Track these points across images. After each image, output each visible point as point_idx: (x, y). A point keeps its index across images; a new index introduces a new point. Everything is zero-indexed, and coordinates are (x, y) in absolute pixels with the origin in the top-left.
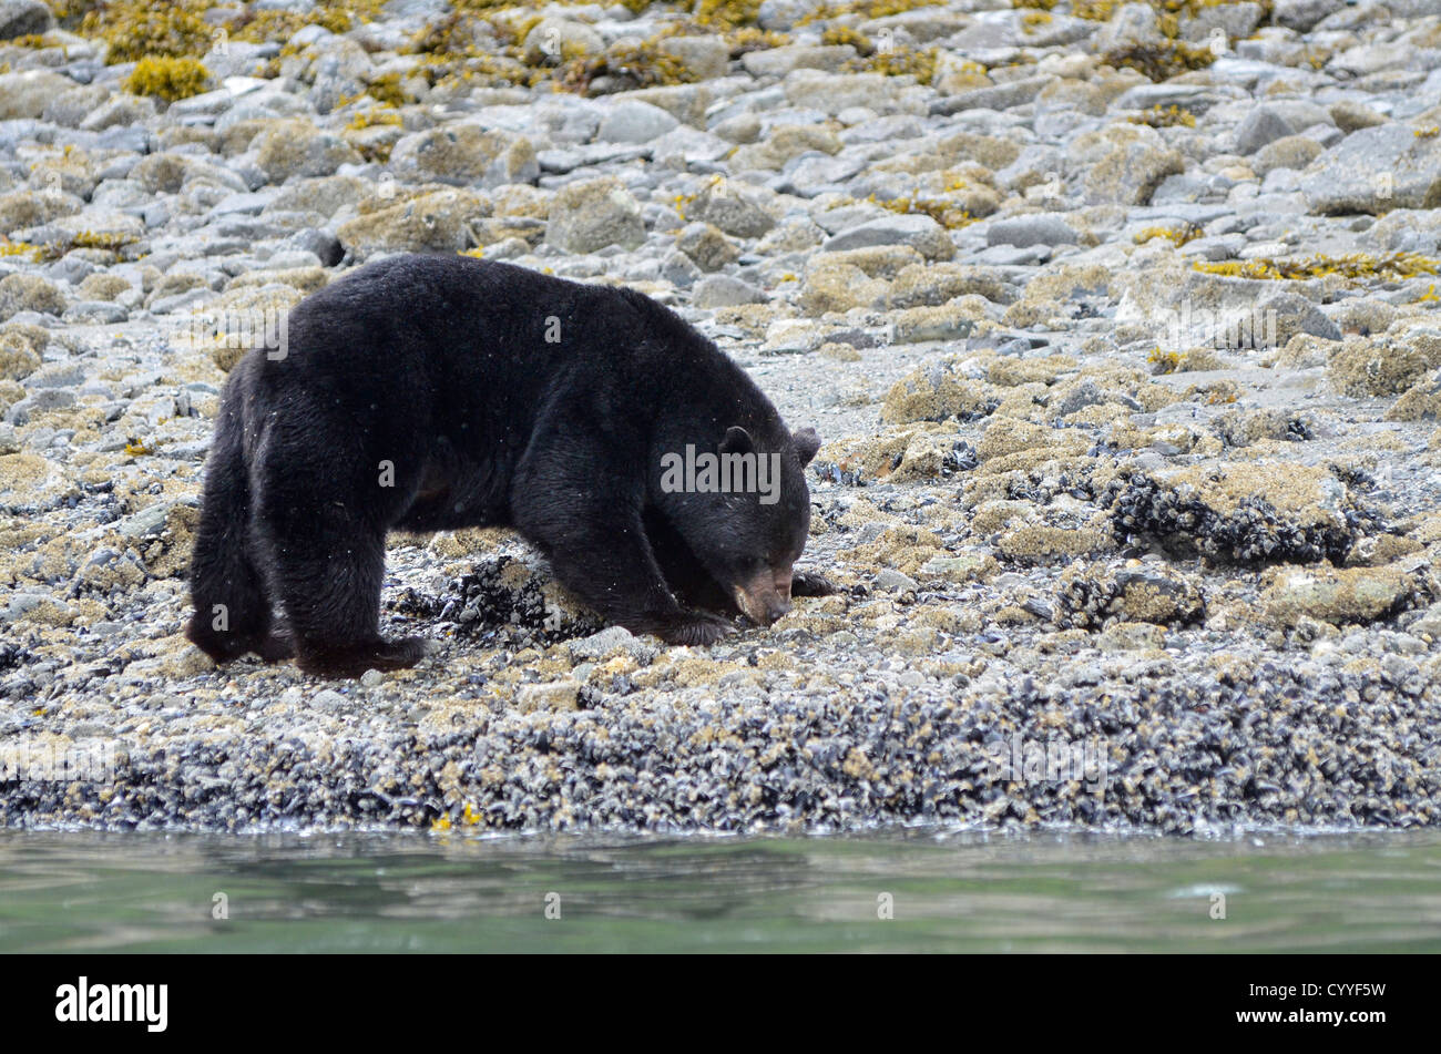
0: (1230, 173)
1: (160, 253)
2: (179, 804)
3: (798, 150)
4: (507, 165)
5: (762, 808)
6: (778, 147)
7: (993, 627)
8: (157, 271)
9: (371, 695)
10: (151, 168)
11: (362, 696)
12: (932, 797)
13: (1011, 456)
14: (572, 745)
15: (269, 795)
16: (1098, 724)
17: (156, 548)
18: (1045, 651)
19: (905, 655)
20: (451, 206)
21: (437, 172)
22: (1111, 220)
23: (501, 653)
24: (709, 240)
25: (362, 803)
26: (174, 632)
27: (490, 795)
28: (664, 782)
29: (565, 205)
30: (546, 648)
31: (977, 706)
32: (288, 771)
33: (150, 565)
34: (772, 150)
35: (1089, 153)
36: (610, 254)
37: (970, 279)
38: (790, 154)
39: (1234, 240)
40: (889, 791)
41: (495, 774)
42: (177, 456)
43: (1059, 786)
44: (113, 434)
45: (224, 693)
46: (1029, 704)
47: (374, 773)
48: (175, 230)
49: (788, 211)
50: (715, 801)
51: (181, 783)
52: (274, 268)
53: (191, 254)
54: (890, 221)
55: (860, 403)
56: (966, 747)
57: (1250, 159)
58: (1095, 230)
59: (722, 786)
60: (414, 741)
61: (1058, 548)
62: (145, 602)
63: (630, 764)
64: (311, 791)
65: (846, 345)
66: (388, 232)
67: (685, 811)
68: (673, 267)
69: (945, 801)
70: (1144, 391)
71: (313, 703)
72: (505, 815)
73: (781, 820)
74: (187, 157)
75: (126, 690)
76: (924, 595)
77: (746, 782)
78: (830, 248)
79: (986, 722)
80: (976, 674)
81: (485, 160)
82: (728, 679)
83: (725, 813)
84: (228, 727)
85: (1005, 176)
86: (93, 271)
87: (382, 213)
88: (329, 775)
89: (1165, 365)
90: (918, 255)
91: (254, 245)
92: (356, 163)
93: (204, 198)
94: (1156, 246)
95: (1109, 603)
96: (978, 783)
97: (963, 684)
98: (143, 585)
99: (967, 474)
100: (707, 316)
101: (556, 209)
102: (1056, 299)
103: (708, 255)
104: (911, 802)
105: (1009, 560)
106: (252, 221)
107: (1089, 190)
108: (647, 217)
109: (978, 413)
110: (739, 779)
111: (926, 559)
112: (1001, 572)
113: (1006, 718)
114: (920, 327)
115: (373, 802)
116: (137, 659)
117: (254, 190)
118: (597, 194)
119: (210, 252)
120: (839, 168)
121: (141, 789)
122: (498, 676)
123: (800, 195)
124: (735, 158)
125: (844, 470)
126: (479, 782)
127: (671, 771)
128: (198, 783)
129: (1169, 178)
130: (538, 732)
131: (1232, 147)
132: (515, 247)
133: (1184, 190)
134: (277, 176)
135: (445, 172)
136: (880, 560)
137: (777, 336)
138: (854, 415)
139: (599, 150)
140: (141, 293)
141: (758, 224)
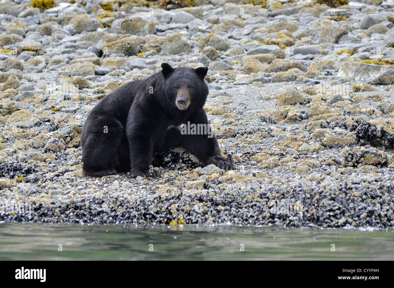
0: (360, 34)
1: (49, 53)
2: (91, 215)
3: (232, 26)
4: (147, 29)
5: (271, 219)
6: (226, 25)
7: (324, 166)
8: (49, 58)
9: (140, 183)
10: (42, 28)
11: (137, 183)
12: (322, 217)
13: (320, 115)
14: (209, 200)
15: (118, 213)
16: (369, 196)
17: (69, 139)
18: (342, 173)
19: (299, 174)
20: (134, 40)
21: (127, 31)
22: (329, 47)
23: (177, 171)
24: (212, 51)
25: (147, 216)
26: (78, 164)
27: (186, 214)
28: (239, 211)
29: (167, 41)
30: (190, 170)
31: (331, 190)
32: (123, 206)
33: (67, 144)
34: (224, 26)
35: (318, 28)
36: (182, 55)
37: (293, 64)
38: (230, 27)
39: (367, 54)
40: (309, 215)
41: (187, 208)
42: (67, 112)
43: (360, 214)
44: (47, 105)
45: (95, 182)
46: (347, 189)
47: (149, 207)
48: (51, 46)
49: (233, 43)
50: (256, 217)
51: (91, 209)
52: (83, 57)
53: (58, 53)
54: (265, 47)
55: (268, 99)
56: (331, 202)
57: (365, 30)
58: (325, 50)
59: (257, 213)
60: (160, 197)
61: (340, 143)
62: (66, 155)
63: (228, 205)
64: (131, 212)
65: (260, 82)
66: (116, 48)
67: (247, 220)
68: (202, 59)
69: (326, 218)
70: (355, 97)
71: (122, 185)
72: (192, 221)
73: (277, 223)
74: (52, 25)
75: (66, 181)
76: (301, 156)
77: (264, 212)
78: (248, 54)
79: (334, 194)
80: (322, 180)
81: (141, 27)
82: (248, 180)
83: (259, 221)
84: (98, 193)
85: (295, 34)
86: (30, 58)
87: (114, 42)
88: (136, 208)
89: (357, 90)
90: (275, 57)
91: (76, 51)
92: (102, 28)
93: (59, 37)
94: (345, 55)
95: (359, 159)
96: (335, 213)
97: (319, 183)
98: (65, 149)
99: (306, 120)
100: (216, 73)
101: (165, 41)
102: (318, 70)
103: (212, 56)
104: (316, 218)
105: (325, 146)
106: (74, 44)
107: (320, 39)
108: (191, 44)
109: (305, 103)
110: (262, 211)
111: (301, 145)
112: (323, 150)
113: (341, 193)
114: (281, 77)
115: (151, 216)
116: (68, 172)
117: (73, 35)
118: (177, 38)
119: (63, 53)
120: (246, 32)
121: (78, 211)
122: (177, 178)
123: (235, 39)
124: (213, 28)
125: (270, 119)
126: (183, 210)
127: (241, 208)
128: (96, 209)
129: (344, 36)
130: (199, 196)
131: (359, 27)
132: (153, 52)
133: (348, 39)
134: (79, 31)
135: (129, 31)
136: (286, 145)
137: (239, 79)
138: (267, 103)
139: (173, 25)
140: (45, 64)
141: (224, 47)
